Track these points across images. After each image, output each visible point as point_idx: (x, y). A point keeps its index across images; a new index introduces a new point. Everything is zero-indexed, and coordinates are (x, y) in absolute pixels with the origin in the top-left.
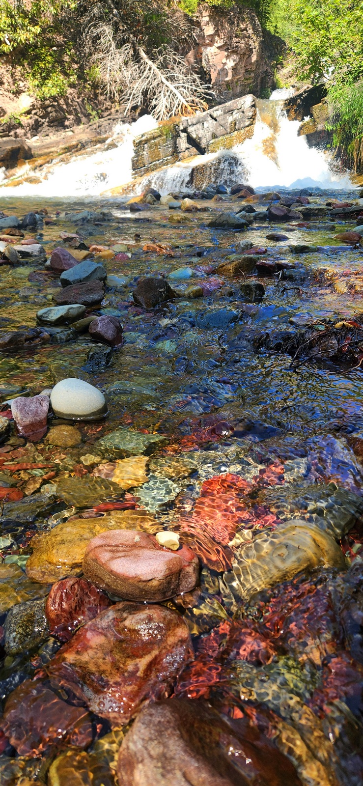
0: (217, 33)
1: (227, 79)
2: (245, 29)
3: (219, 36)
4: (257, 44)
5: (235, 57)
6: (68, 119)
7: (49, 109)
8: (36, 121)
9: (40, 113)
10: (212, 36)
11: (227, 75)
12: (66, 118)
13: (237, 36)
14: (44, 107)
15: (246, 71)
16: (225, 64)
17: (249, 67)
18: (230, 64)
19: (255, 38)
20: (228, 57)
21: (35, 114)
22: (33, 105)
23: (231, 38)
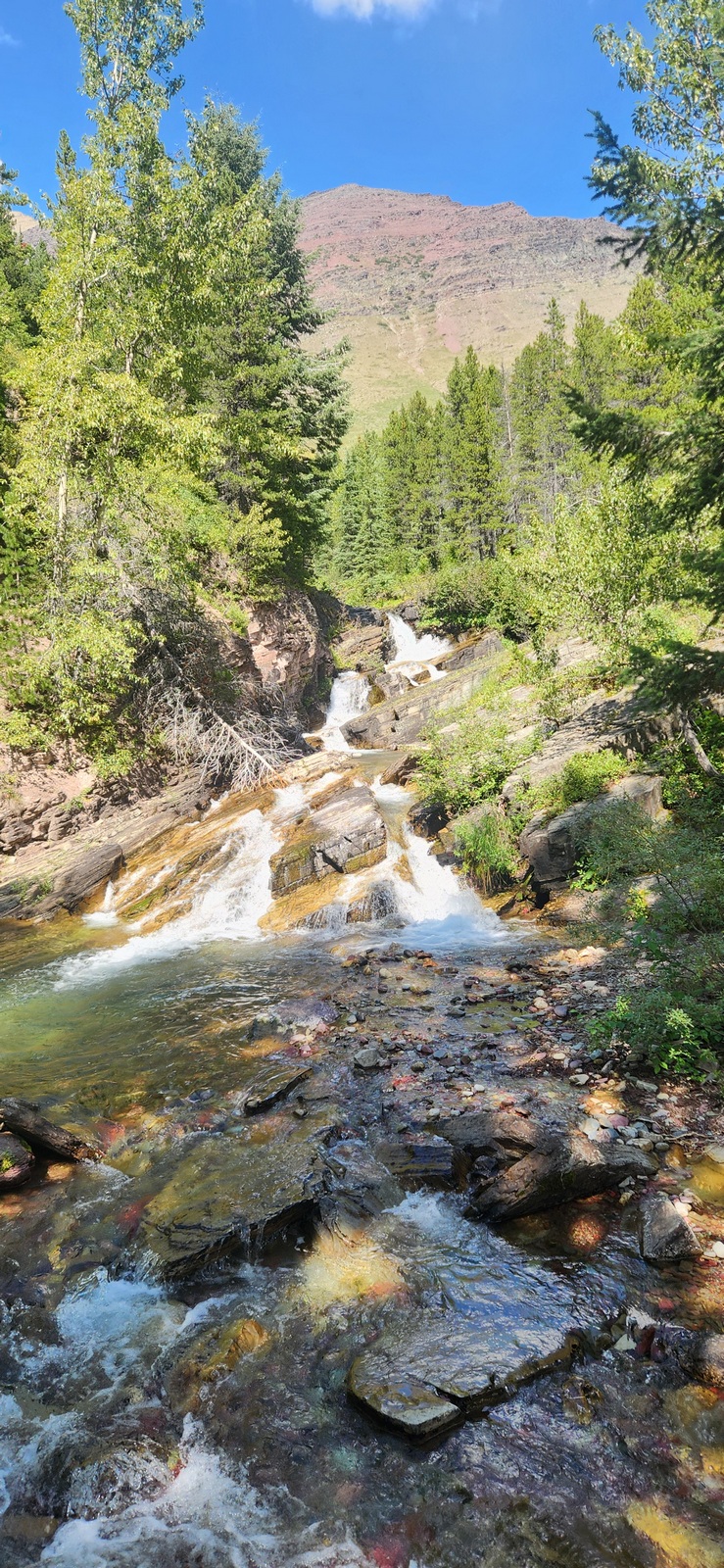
0: (263, 630)
1: (280, 681)
2: (298, 621)
3: (266, 633)
4: (313, 636)
5: (287, 654)
6: (132, 793)
7: (114, 787)
8: (99, 801)
9: (103, 792)
10: (258, 634)
11: (279, 677)
12: (129, 792)
13: (289, 632)
14: (108, 785)
15: (302, 667)
16: (276, 664)
17: (305, 664)
18: (282, 663)
19: (310, 628)
20: (279, 655)
21: (97, 793)
22: (95, 785)
23: (282, 634)
